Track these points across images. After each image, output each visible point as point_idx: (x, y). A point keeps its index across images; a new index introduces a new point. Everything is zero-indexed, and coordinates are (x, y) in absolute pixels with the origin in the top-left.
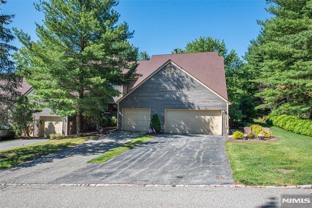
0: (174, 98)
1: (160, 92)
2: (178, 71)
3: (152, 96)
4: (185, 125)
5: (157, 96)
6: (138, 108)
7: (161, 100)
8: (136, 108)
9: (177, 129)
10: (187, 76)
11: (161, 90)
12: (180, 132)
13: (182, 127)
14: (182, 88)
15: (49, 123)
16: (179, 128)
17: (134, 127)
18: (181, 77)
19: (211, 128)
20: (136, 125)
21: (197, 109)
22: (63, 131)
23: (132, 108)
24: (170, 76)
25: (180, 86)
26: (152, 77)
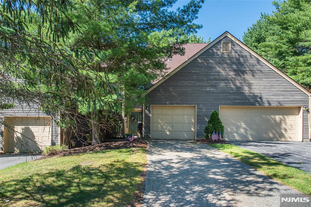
0: (232, 89)
1: (211, 80)
2: (237, 48)
3: (198, 86)
4: (248, 128)
5: (207, 86)
6: (177, 104)
7: (213, 92)
8: (173, 104)
9: (235, 134)
10: (251, 56)
11: (212, 77)
12: (240, 139)
13: (242, 131)
14: (244, 72)
15: (22, 129)
16: (237, 133)
17: (168, 133)
18: (242, 56)
19: (283, 131)
20: (171, 130)
21: (266, 105)
22: (52, 140)
23: (166, 104)
24: (226, 56)
25: (240, 72)
26: (197, 57)
